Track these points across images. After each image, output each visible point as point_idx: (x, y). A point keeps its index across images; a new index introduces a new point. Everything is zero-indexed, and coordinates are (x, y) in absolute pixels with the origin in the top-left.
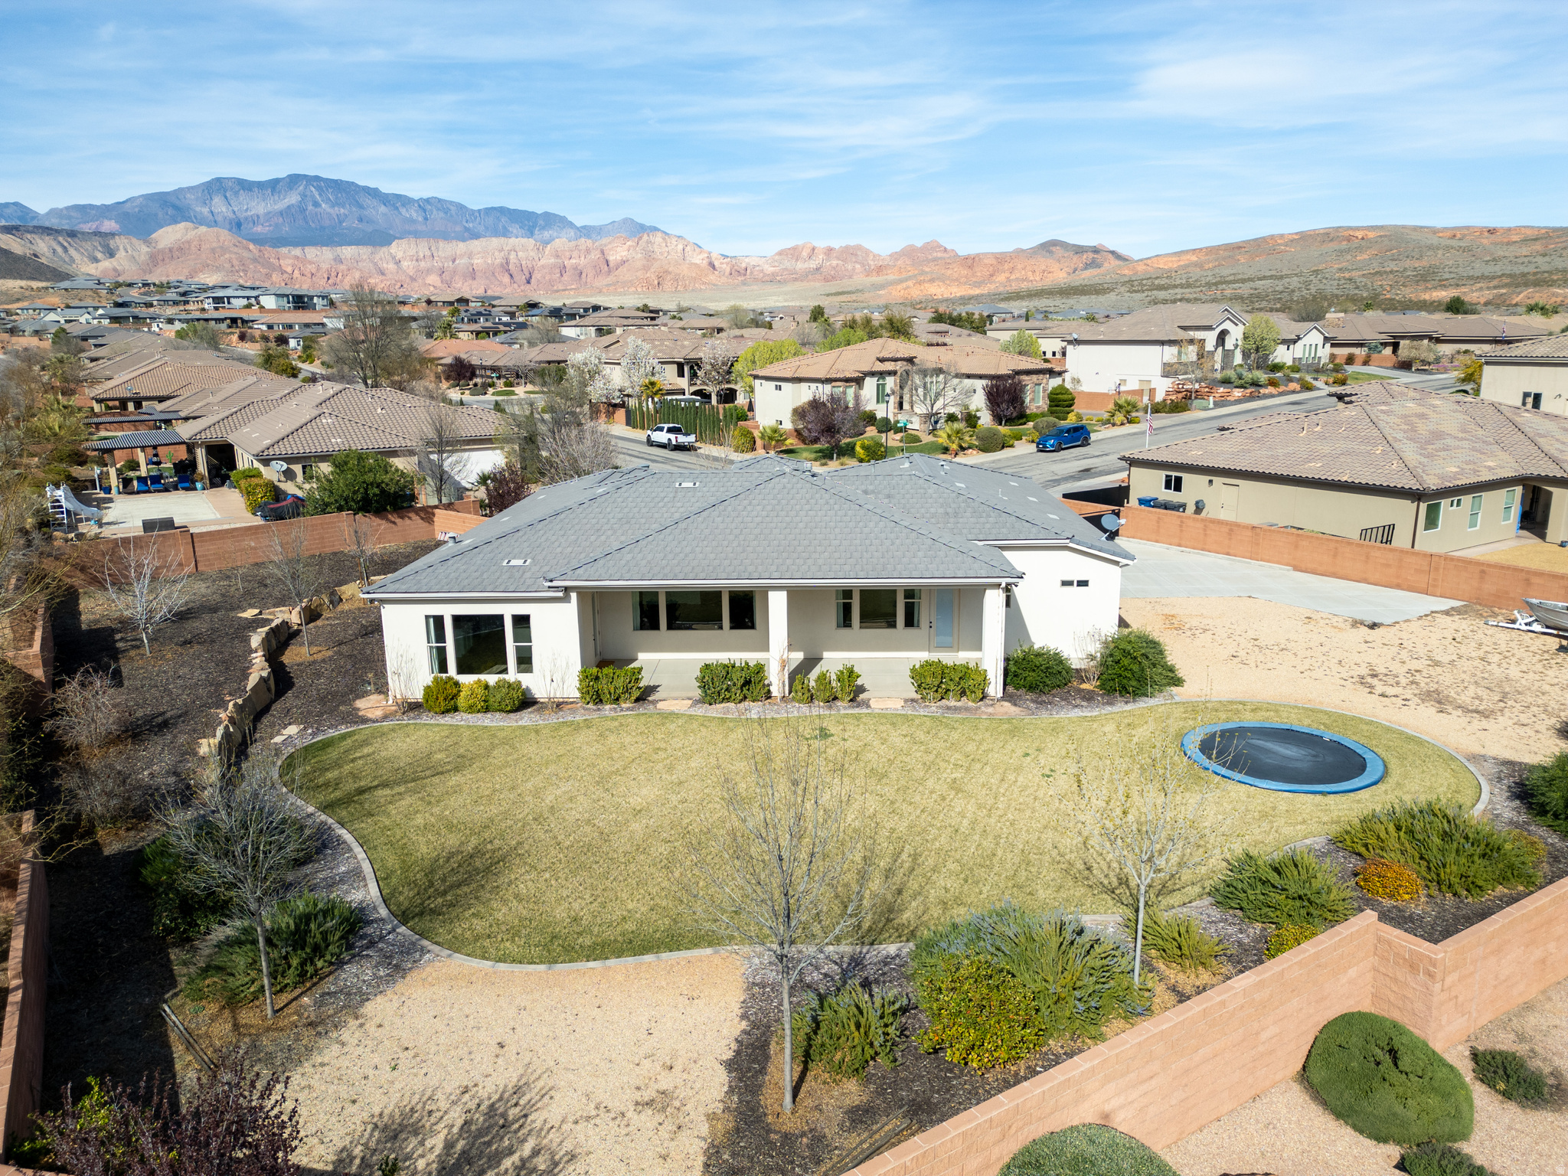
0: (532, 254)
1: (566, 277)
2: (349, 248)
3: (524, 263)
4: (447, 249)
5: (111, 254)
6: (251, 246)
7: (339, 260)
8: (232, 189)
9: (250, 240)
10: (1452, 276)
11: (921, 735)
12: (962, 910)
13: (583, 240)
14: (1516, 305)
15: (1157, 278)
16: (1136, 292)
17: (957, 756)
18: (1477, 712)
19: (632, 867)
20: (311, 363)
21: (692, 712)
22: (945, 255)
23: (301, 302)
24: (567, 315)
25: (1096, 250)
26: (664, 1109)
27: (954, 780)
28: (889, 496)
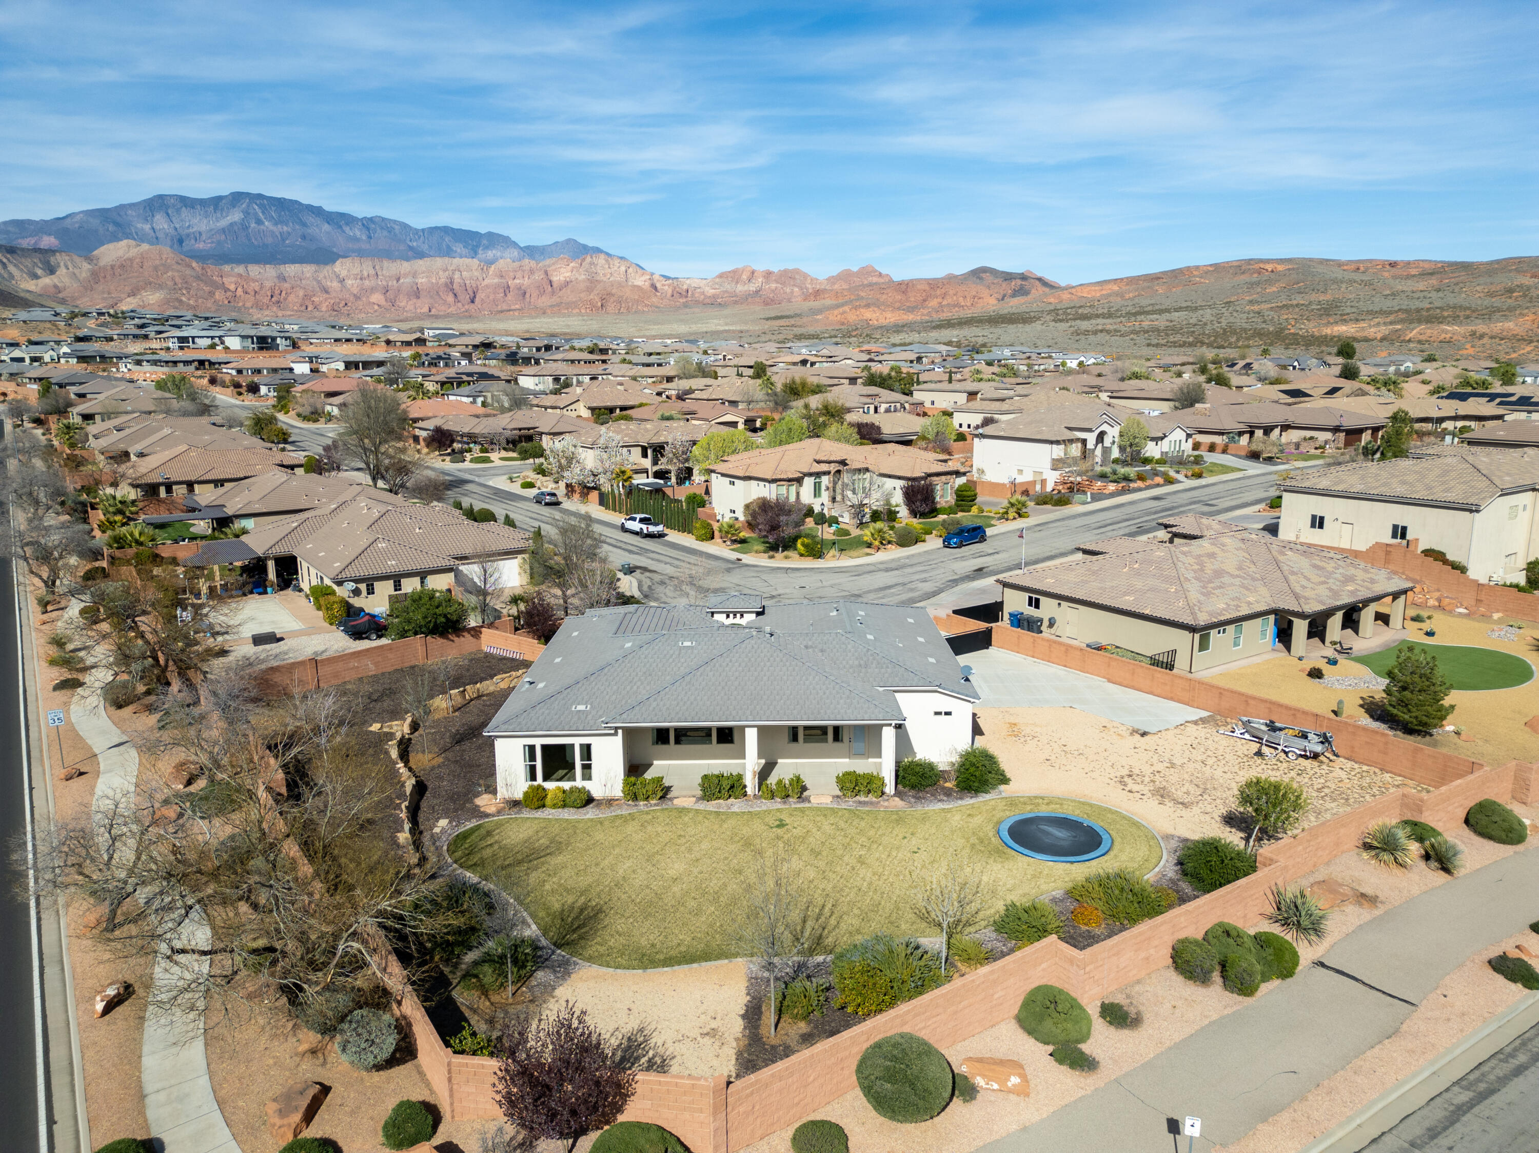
0: (476, 274)
1: (509, 297)
2: (292, 266)
3: (468, 282)
4: (391, 268)
5: (52, 271)
6: (194, 264)
7: (282, 278)
8: (174, 206)
9: (191, 257)
10: (1354, 310)
11: (842, 824)
12: (860, 937)
13: (527, 261)
14: (1409, 341)
15: (1081, 307)
16: (1061, 321)
17: (864, 839)
18: (1182, 803)
19: (678, 915)
20: (286, 413)
21: (697, 807)
22: (881, 280)
23: (265, 344)
24: (523, 358)
25: (1023, 277)
26: (714, 1036)
27: (860, 856)
28: (822, 651)
